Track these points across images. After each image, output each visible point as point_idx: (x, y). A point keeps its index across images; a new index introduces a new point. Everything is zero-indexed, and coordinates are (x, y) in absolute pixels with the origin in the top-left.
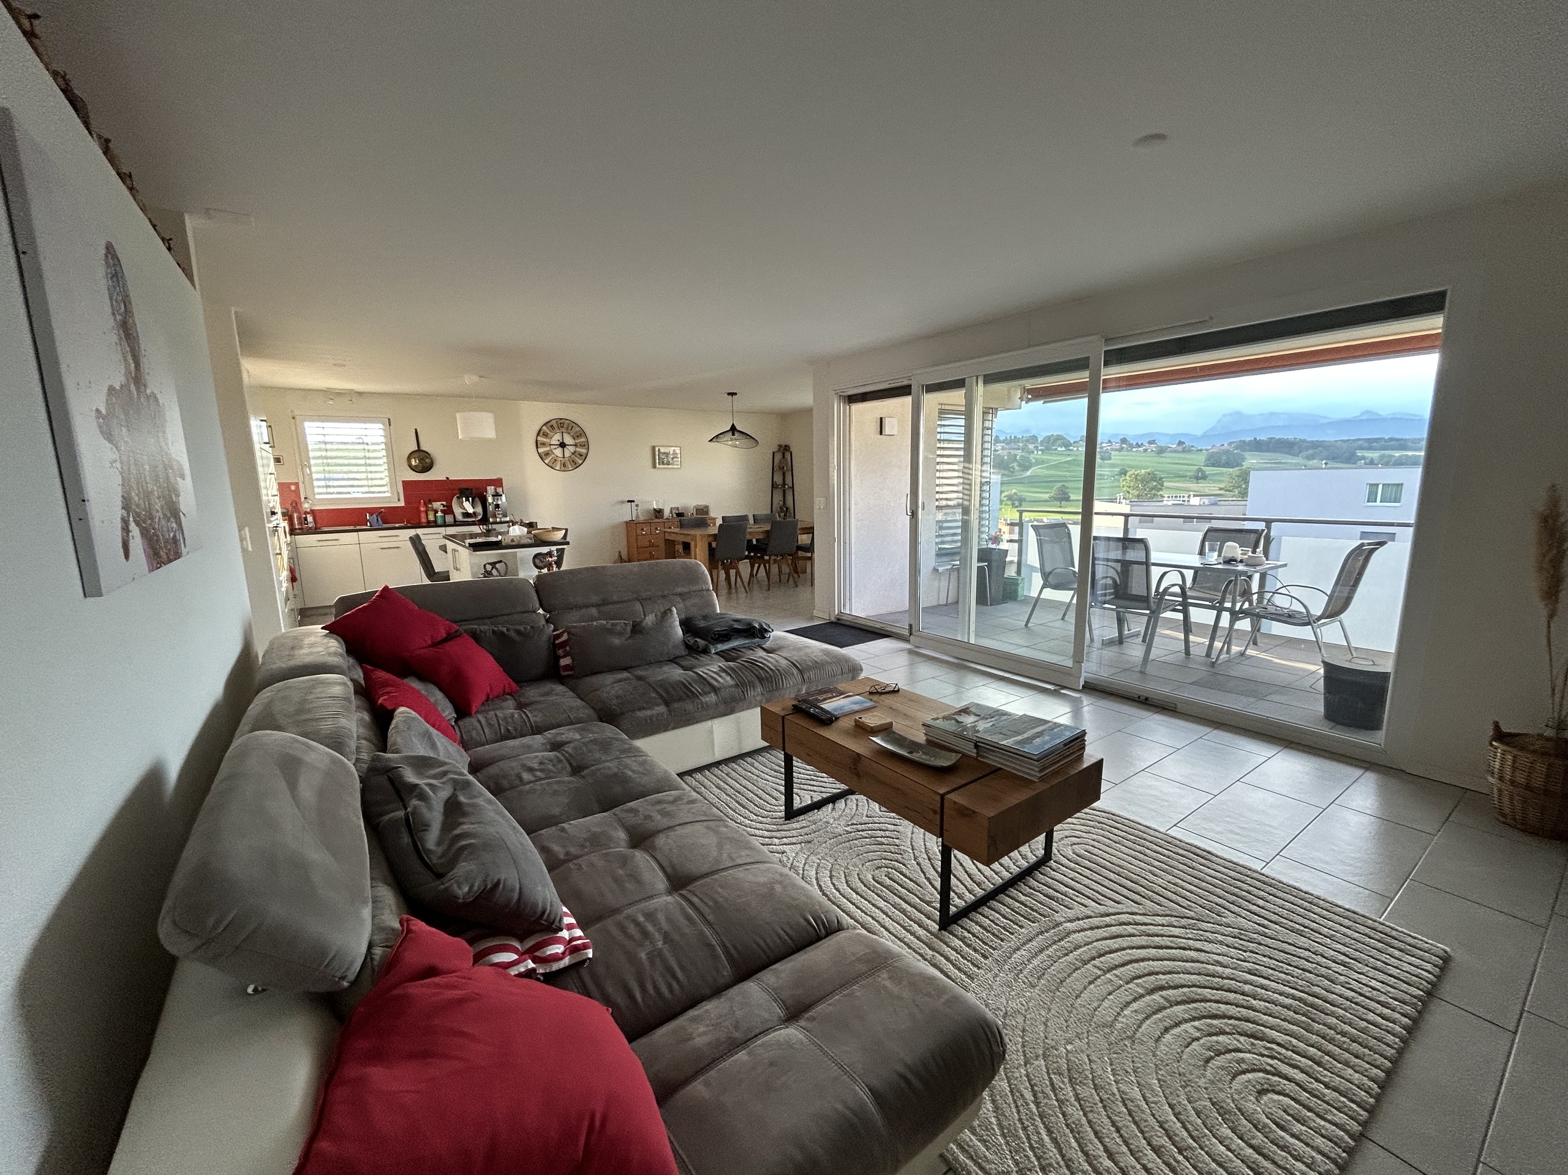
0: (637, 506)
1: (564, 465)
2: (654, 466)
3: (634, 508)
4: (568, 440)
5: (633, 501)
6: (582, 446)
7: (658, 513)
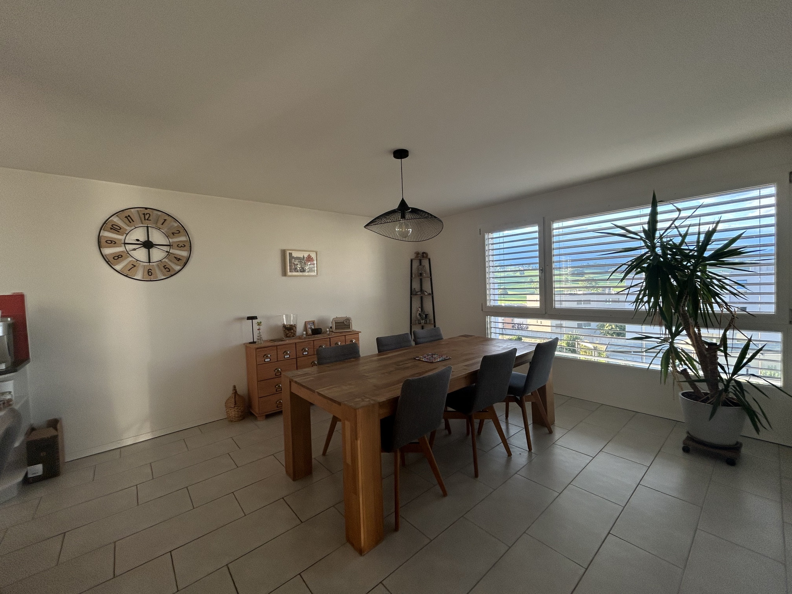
0: (259, 324)
1: (150, 272)
2: (284, 274)
3: (256, 327)
4: (157, 237)
5: (255, 318)
6: (181, 246)
7: (289, 330)
